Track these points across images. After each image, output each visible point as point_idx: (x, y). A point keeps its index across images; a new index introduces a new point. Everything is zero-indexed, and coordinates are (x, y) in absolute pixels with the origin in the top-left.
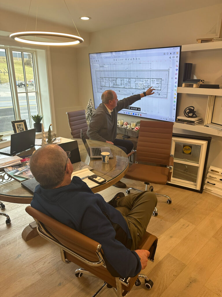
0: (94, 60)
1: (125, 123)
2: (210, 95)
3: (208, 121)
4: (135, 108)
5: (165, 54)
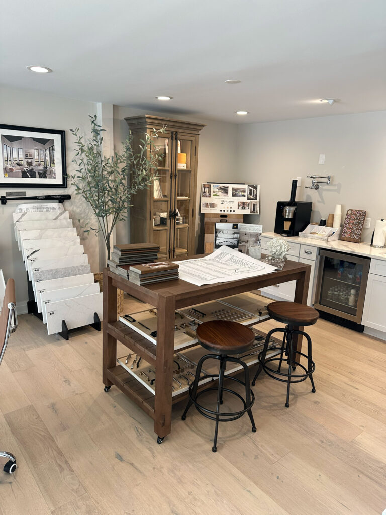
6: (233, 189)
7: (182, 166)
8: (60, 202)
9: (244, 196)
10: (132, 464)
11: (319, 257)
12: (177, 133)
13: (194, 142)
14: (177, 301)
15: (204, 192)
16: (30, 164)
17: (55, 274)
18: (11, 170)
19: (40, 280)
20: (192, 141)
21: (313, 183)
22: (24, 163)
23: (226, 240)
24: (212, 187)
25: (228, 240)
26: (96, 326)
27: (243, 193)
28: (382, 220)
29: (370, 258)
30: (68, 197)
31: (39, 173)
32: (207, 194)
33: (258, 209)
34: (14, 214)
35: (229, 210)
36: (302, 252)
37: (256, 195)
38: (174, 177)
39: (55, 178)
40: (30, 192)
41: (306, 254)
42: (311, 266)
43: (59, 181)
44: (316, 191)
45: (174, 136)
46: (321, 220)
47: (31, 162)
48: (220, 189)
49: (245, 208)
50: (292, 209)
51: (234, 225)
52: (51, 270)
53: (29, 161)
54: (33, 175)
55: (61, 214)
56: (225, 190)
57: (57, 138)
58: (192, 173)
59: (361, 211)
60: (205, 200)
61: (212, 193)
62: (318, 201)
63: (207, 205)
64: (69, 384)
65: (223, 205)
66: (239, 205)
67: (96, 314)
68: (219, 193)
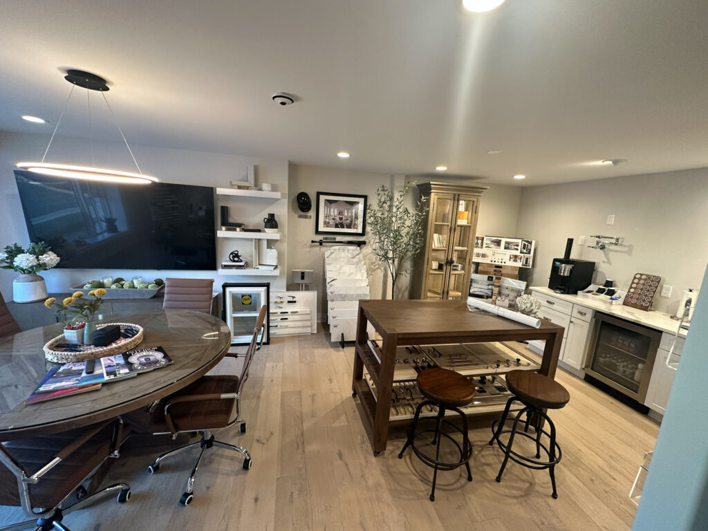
2: (256, 239)
3: (255, 264)
6: (506, 242)
7: (463, 222)
8: (359, 246)
9: (517, 250)
10: (347, 465)
11: (594, 320)
12: (459, 195)
13: (475, 202)
14: (398, 339)
15: (477, 244)
16: (341, 219)
17: (344, 298)
19: (333, 300)
20: (473, 201)
21: (598, 243)
22: (337, 218)
23: (480, 290)
24: (485, 239)
25: (482, 290)
27: (516, 247)
28: (691, 291)
29: (661, 332)
30: (364, 243)
31: (346, 225)
32: (480, 245)
33: (531, 263)
34: (326, 253)
35: (500, 261)
36: (575, 311)
37: (530, 250)
38: (453, 231)
39: (357, 229)
40: (339, 238)
41: (579, 314)
42: (564, 328)
43: (360, 231)
44: (602, 251)
45: (456, 197)
46: (607, 281)
48: (493, 242)
49: (516, 261)
50: (569, 267)
51: (489, 277)
52: (342, 295)
53: (341, 217)
54: (343, 227)
55: (358, 254)
56: (498, 243)
57: (362, 200)
58: (472, 228)
59: (654, 276)
60: (476, 250)
61: (484, 245)
62: (604, 262)
63: (478, 255)
64: (331, 383)
65: (494, 257)
66: (510, 258)
68: (492, 246)
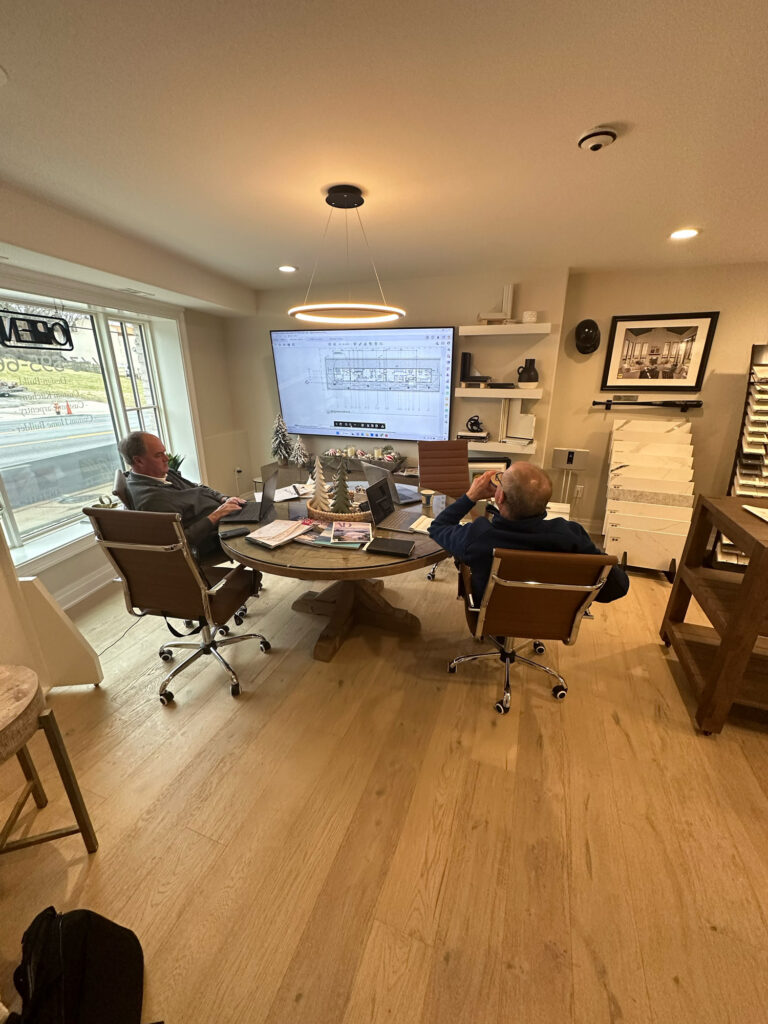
0: (282, 343)
1: (359, 451)
2: (506, 399)
3: (502, 435)
4: (370, 424)
5: (428, 337)
8: (684, 409)
17: (638, 497)
18: (628, 370)
19: (616, 499)
22: (647, 362)
26: (670, 576)
30: (698, 404)
31: (664, 372)
34: (616, 422)
39: (685, 378)
40: (643, 397)
43: (691, 382)
47: (656, 360)
52: (635, 491)
53: (654, 357)
54: (655, 375)
57: (704, 324)
67: (674, 561)
